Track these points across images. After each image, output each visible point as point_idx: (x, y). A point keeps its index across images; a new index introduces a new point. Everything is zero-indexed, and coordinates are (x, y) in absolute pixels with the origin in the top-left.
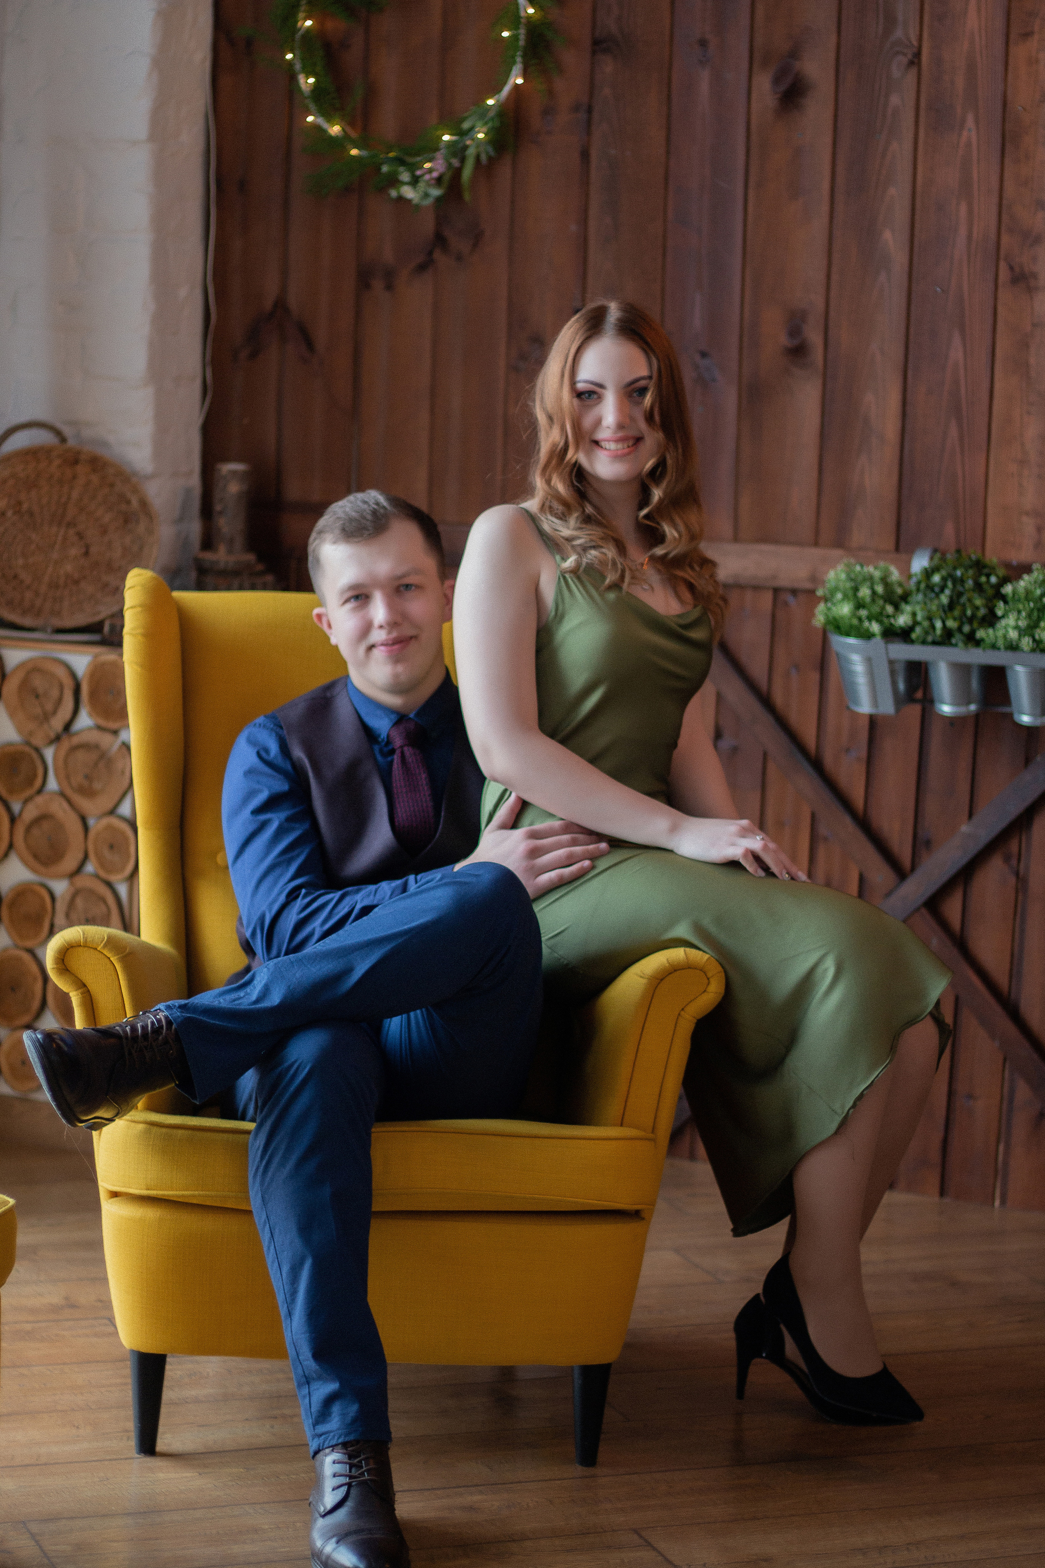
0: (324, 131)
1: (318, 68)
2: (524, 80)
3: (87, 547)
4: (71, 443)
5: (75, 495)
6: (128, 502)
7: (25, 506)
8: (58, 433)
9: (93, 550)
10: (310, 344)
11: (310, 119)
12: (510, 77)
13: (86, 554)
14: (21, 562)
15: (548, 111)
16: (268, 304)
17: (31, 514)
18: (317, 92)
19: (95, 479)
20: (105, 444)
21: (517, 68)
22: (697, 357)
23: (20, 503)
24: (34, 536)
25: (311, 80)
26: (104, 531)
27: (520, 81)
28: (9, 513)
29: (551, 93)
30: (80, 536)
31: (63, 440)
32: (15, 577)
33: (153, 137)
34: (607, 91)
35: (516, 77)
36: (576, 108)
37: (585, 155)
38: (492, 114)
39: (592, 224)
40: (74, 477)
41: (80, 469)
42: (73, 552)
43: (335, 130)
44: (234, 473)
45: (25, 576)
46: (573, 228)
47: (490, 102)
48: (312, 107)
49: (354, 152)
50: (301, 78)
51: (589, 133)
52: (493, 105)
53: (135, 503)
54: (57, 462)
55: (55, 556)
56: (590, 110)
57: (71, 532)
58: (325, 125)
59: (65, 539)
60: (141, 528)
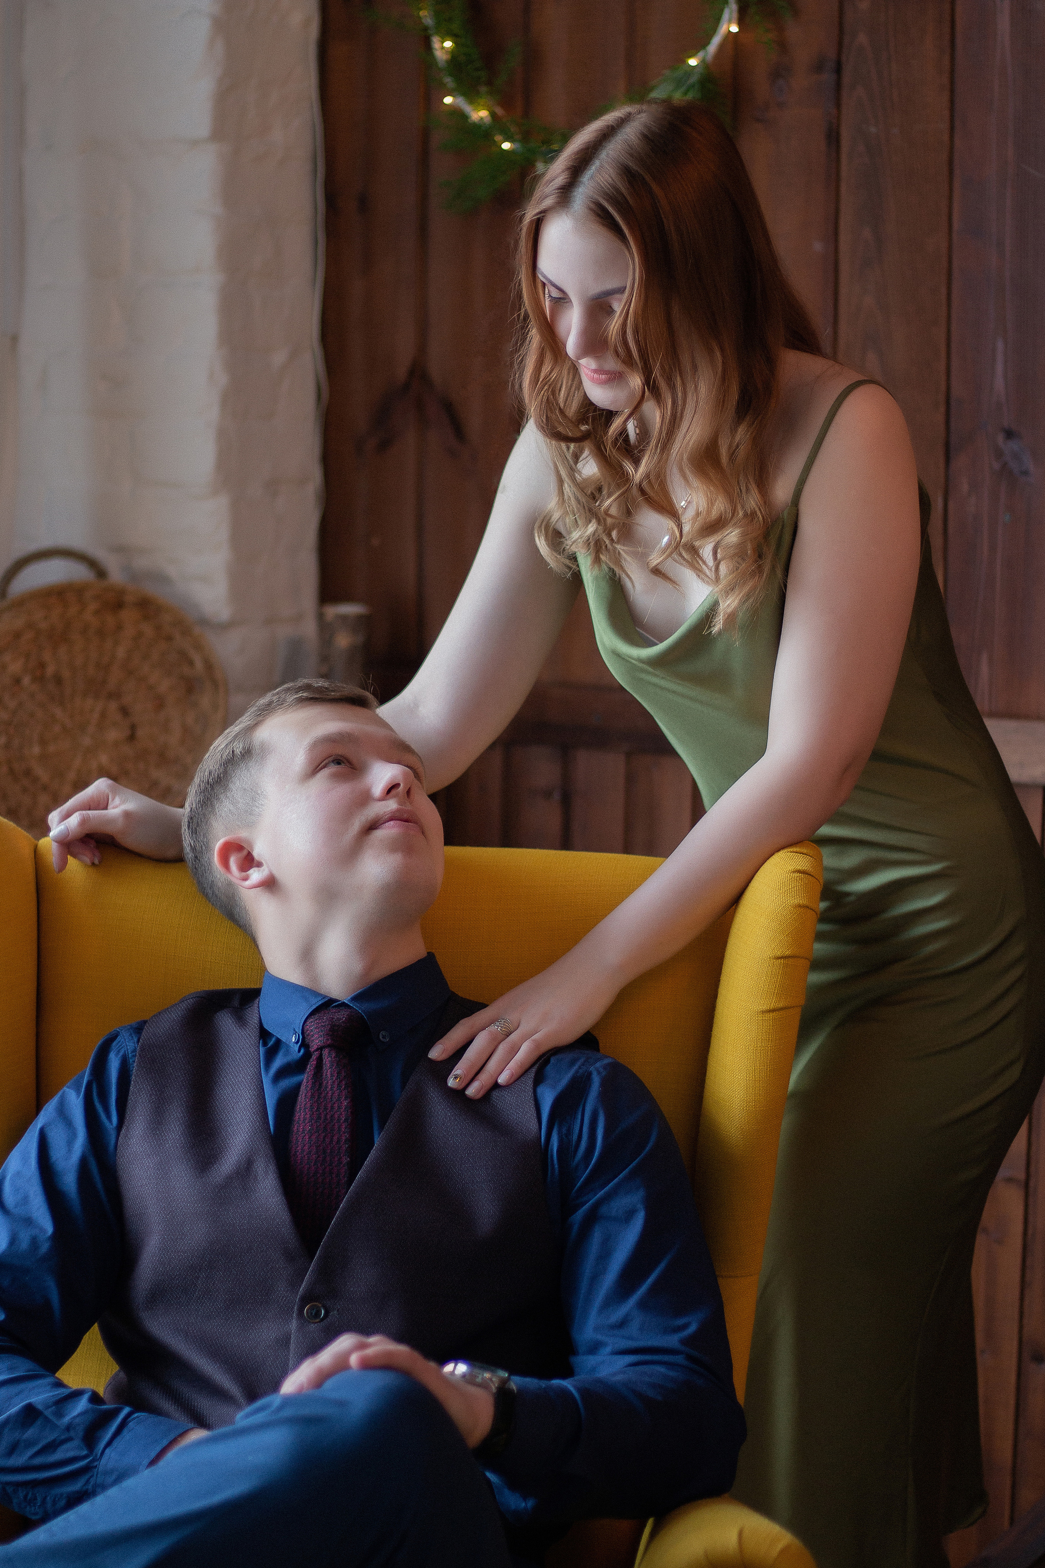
0: (464, 116)
1: (455, 26)
2: (740, 28)
3: (133, 728)
4: (116, 576)
5: (121, 652)
6: (191, 663)
7: (50, 670)
8: (92, 563)
9: (140, 733)
10: (458, 428)
11: (448, 100)
12: (721, 24)
13: (132, 737)
14: (36, 750)
15: (779, 73)
16: (401, 372)
17: (58, 680)
18: (455, 62)
19: (148, 630)
20: (162, 579)
21: (730, 11)
22: (1000, 438)
23: (42, 665)
24: (58, 712)
25: (448, 44)
26: (160, 704)
27: (734, 29)
28: (26, 681)
29: (783, 46)
30: (125, 711)
31: (100, 572)
32: (28, 773)
33: (218, 134)
34: (862, 38)
35: (730, 22)
36: (818, 67)
37: (833, 137)
38: (694, 79)
39: (845, 238)
40: (119, 628)
41: (128, 616)
42: (113, 735)
43: (480, 114)
44: (344, 618)
45: (42, 773)
46: (818, 246)
47: (693, 62)
48: (449, 81)
49: (506, 146)
50: (436, 42)
51: (838, 105)
52: (697, 65)
53: (199, 665)
54: (93, 606)
55: (87, 741)
56: (838, 69)
57: (113, 706)
58: (467, 108)
59: (103, 715)
60: (205, 701)
